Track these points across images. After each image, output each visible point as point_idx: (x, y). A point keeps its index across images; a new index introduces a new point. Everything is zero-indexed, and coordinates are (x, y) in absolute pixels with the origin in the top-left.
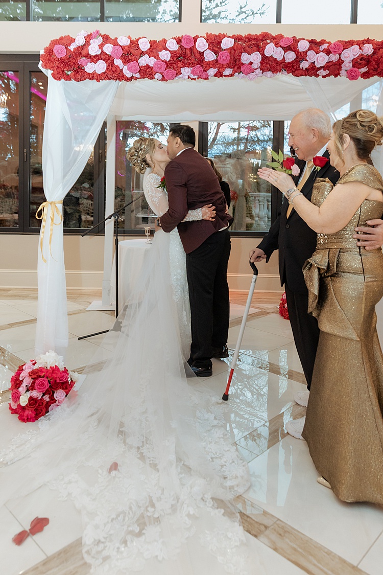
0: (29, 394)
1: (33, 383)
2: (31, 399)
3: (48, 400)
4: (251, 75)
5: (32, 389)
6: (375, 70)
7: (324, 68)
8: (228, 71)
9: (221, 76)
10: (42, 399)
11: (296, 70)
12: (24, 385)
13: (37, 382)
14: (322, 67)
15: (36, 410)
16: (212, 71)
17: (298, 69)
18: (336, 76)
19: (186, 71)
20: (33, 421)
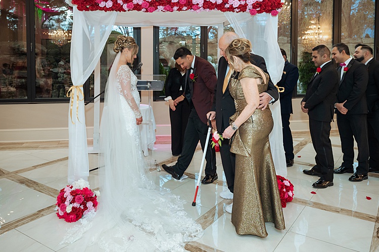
0: (71, 206)
1: (74, 198)
2: (73, 208)
3: (83, 208)
4: (198, 11)
5: (74, 202)
6: (264, 9)
7: (238, 8)
8: (185, 8)
9: (181, 10)
10: (79, 208)
11: (223, 8)
12: (68, 200)
13: (76, 197)
14: (236, 8)
15: (77, 214)
16: (175, 8)
17: (224, 8)
18: (243, 12)
19: (161, 8)
20: (75, 221)
